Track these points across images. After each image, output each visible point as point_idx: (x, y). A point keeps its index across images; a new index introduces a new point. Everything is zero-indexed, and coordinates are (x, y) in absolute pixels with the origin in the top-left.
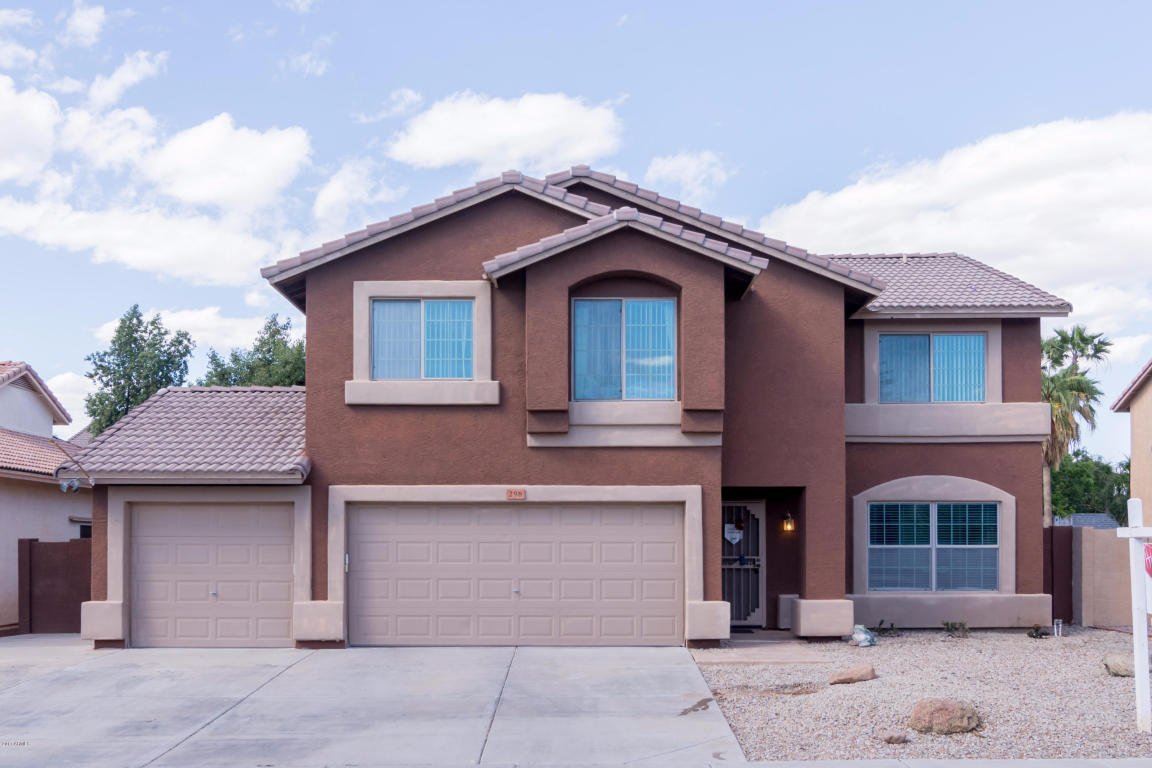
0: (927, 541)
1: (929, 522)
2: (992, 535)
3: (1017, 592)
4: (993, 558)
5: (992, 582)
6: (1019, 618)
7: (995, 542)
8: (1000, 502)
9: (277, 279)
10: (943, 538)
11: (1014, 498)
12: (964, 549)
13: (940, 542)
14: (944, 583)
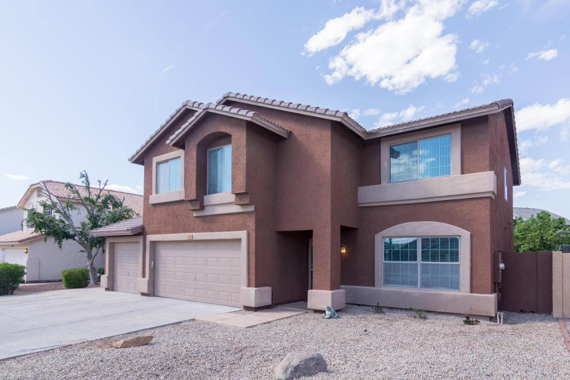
0: (415, 259)
1: (416, 248)
2: (455, 256)
3: (472, 292)
4: (456, 270)
5: (455, 286)
6: (471, 309)
7: (457, 260)
8: (460, 236)
9: (133, 160)
10: (425, 257)
11: (469, 233)
12: (438, 264)
13: (422, 260)
14: (425, 285)
